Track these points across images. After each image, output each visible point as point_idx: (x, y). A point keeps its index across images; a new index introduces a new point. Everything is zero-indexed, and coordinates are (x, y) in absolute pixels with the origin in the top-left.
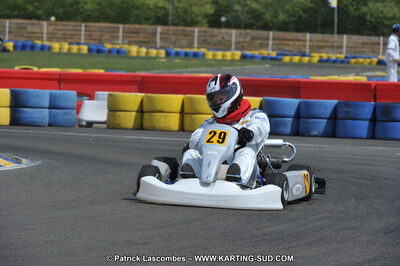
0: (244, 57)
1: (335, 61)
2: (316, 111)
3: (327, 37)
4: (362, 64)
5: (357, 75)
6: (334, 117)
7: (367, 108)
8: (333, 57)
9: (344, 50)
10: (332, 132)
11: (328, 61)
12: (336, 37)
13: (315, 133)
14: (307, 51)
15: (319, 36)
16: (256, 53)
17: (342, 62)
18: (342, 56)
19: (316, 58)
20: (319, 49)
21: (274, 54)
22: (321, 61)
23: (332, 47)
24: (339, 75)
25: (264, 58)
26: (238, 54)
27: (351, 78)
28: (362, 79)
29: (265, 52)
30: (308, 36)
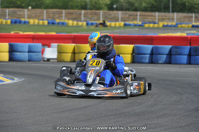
0: (125, 25)
1: (171, 26)
2: (161, 51)
3: (167, 14)
4: (184, 27)
5: (182, 32)
6: (170, 54)
7: (186, 49)
8: (170, 24)
9: (175, 20)
10: (169, 62)
11: (167, 26)
12: (171, 14)
13: (161, 62)
14: (157, 21)
15: (163, 14)
16: (131, 23)
17: (174, 26)
18: (174, 24)
19: (161, 24)
20: (162, 20)
21: (140, 23)
22: (164, 26)
23: (169, 19)
24: (173, 33)
25: (135, 25)
26: (122, 23)
27: (179, 34)
28: (184, 35)
29: (135, 22)
30: (157, 14)
